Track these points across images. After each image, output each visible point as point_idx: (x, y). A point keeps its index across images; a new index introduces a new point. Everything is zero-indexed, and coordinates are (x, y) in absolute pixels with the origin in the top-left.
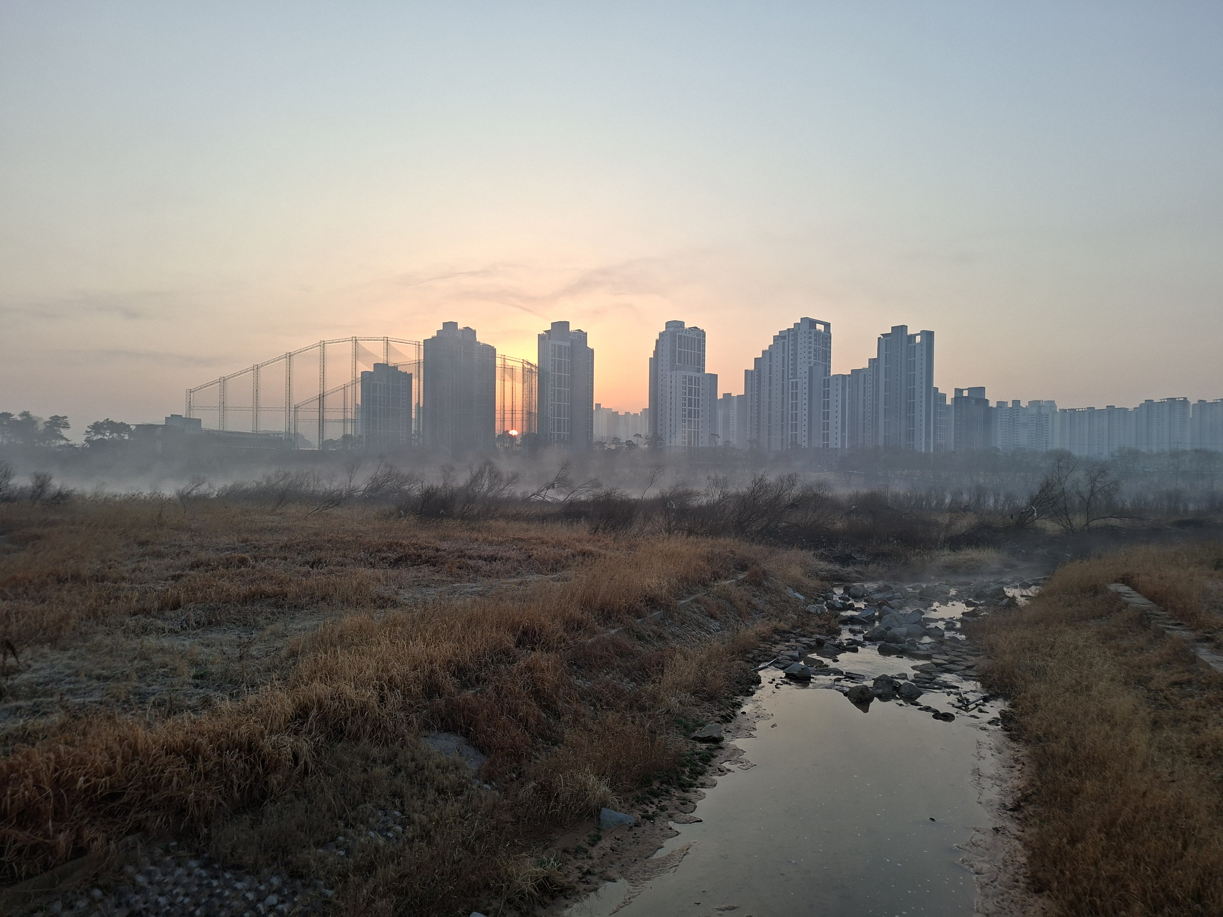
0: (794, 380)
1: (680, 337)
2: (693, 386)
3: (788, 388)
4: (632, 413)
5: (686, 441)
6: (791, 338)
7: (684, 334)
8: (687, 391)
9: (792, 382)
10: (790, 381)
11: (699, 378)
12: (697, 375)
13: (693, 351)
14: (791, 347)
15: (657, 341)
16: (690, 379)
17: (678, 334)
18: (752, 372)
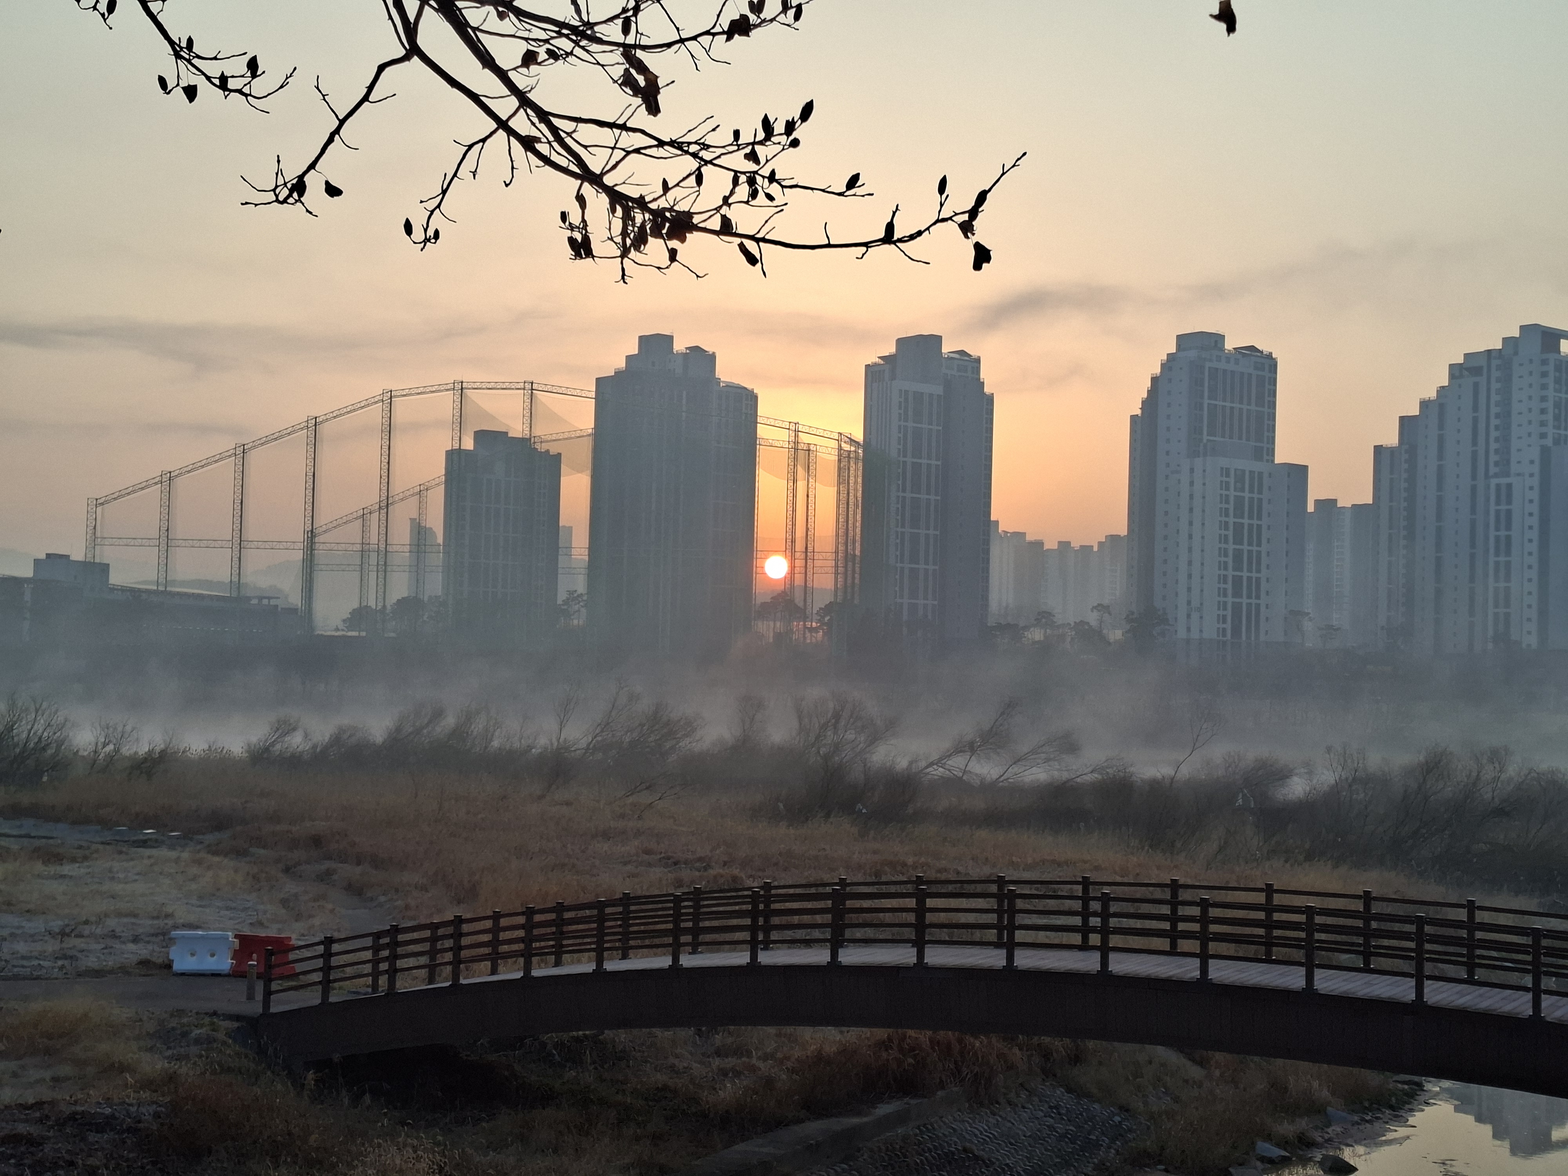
0: (1504, 481)
1: (1214, 372)
2: (1247, 495)
3: (1488, 500)
4: (1076, 545)
5: (1228, 626)
6: (1495, 374)
7: (1222, 365)
8: (1231, 507)
9: (1498, 486)
10: (1494, 482)
11: (1260, 474)
12: (1258, 466)
13: (1245, 407)
14: (1494, 398)
15: (1154, 380)
16: (1240, 476)
17: (1208, 365)
18: (1391, 450)
